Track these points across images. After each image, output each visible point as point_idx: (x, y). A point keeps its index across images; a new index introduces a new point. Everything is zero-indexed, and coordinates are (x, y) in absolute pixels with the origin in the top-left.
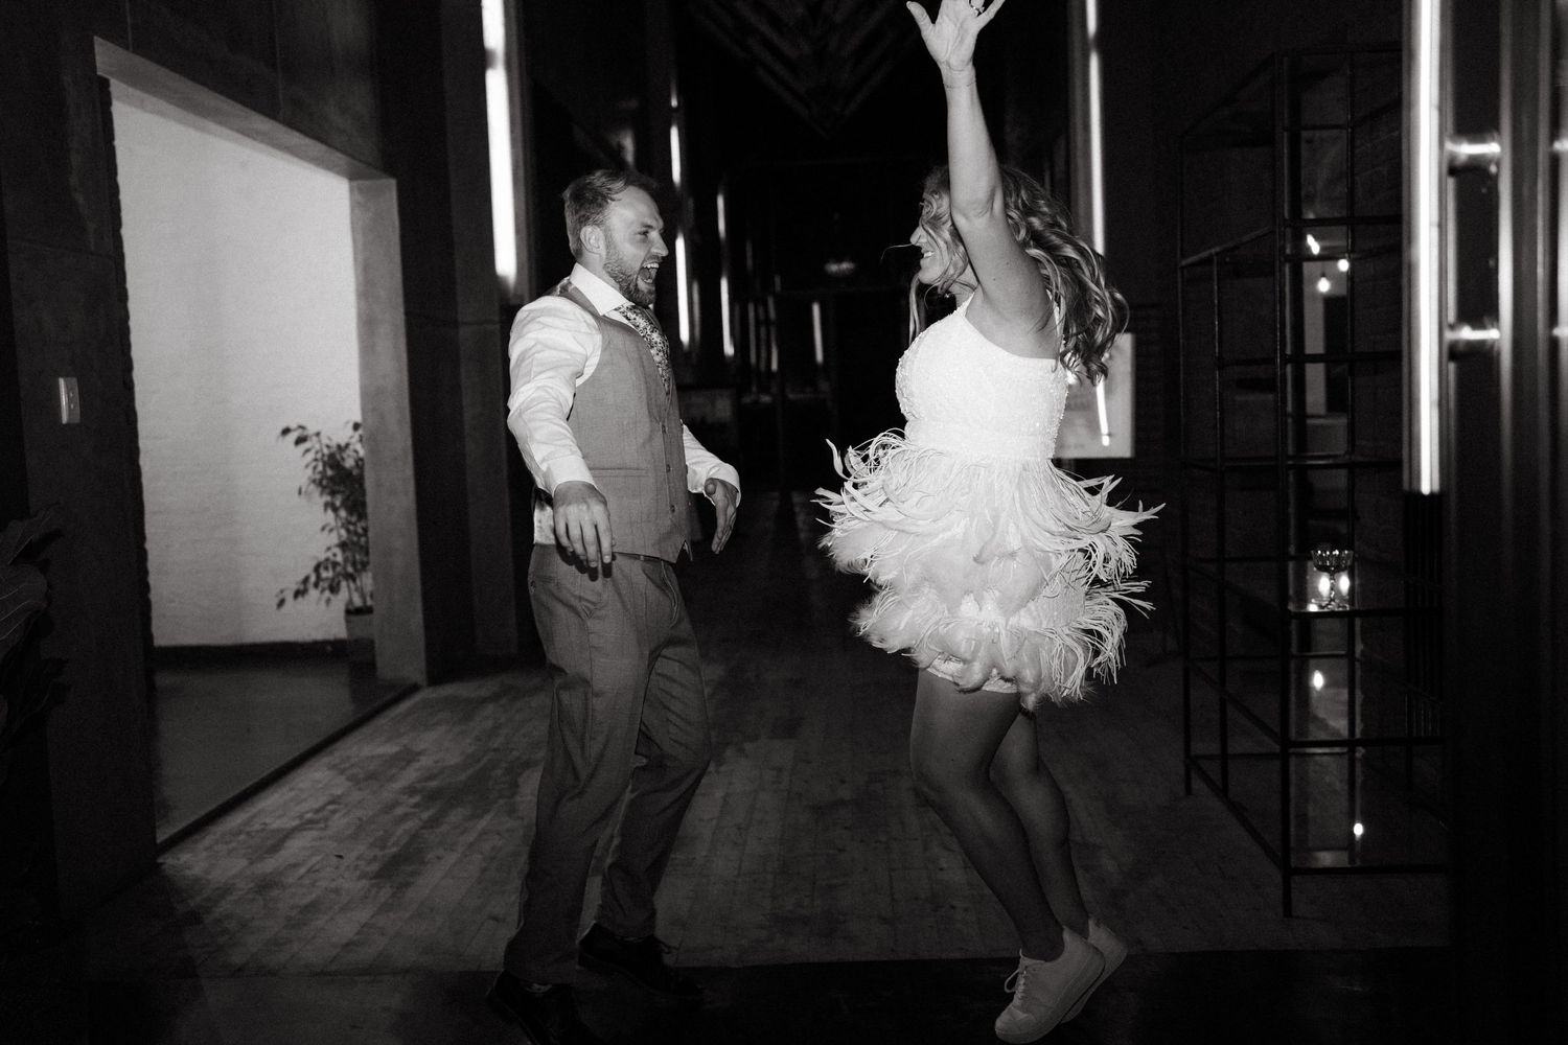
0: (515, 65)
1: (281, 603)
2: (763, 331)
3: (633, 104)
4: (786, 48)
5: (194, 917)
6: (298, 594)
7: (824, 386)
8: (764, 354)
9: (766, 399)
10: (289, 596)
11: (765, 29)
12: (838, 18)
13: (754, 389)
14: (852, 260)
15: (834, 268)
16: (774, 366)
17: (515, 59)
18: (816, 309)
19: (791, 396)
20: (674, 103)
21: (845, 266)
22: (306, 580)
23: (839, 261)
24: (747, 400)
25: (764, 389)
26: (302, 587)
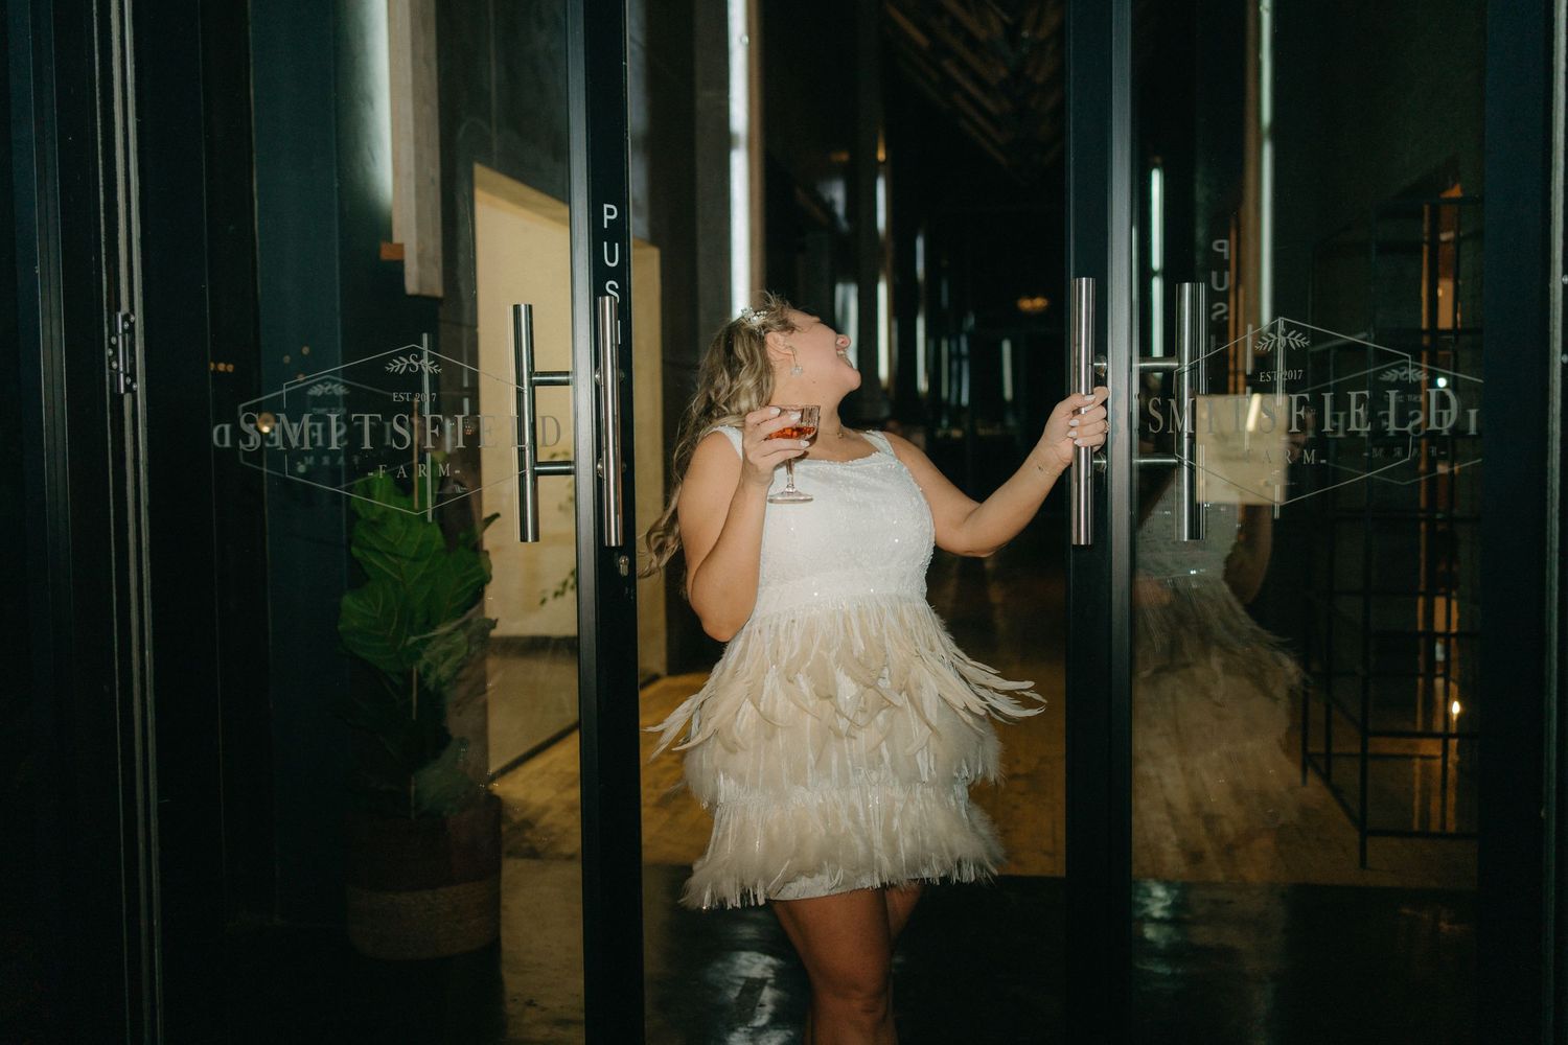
0: (756, 146)
1: (543, 602)
2: (955, 366)
3: (844, 157)
4: (988, 104)
5: (528, 824)
6: (557, 594)
7: (1011, 422)
8: (955, 387)
9: (956, 433)
10: (550, 596)
11: (969, 86)
12: (1040, 79)
13: (945, 422)
14: (1045, 296)
15: (1026, 304)
16: (965, 400)
17: (756, 140)
18: (1006, 347)
19: (982, 432)
20: (881, 156)
21: (1039, 303)
22: (565, 584)
23: (1032, 296)
24: (940, 433)
25: (955, 423)
26: (560, 589)
